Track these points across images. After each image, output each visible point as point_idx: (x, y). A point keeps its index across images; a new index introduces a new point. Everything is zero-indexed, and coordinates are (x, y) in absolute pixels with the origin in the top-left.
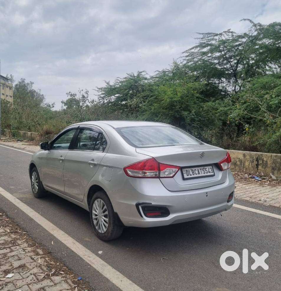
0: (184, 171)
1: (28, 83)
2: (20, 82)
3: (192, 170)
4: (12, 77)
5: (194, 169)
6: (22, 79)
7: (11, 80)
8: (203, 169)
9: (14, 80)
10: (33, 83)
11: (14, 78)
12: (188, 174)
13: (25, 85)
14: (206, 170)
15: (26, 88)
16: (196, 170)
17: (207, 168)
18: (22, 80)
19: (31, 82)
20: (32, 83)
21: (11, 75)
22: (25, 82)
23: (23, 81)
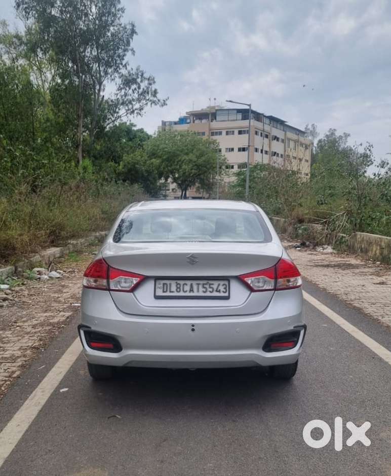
0: (160, 284)
1: (340, 136)
2: (327, 135)
3: (177, 284)
4: (314, 128)
5: (182, 282)
6: (331, 129)
7: (313, 133)
8: (204, 284)
9: (318, 132)
10: (349, 135)
11: (318, 130)
12: (165, 290)
13: (335, 139)
14: (212, 286)
15: (337, 144)
16: (186, 284)
17: (215, 284)
18: (331, 131)
19: (345, 133)
20: (347, 135)
21: (313, 124)
22: (336, 135)
23: (333, 134)
